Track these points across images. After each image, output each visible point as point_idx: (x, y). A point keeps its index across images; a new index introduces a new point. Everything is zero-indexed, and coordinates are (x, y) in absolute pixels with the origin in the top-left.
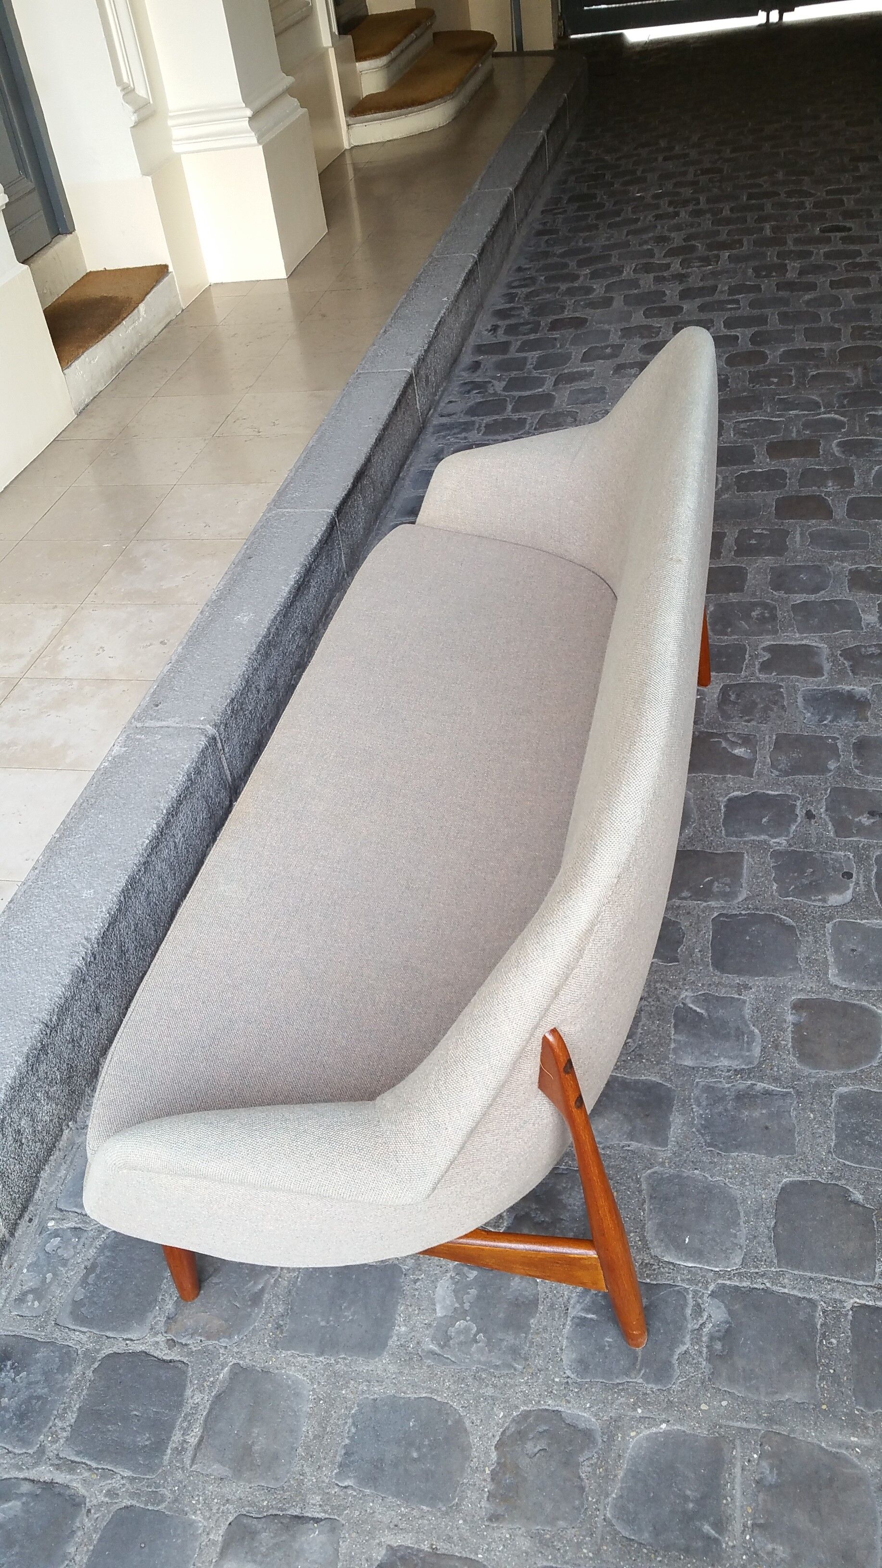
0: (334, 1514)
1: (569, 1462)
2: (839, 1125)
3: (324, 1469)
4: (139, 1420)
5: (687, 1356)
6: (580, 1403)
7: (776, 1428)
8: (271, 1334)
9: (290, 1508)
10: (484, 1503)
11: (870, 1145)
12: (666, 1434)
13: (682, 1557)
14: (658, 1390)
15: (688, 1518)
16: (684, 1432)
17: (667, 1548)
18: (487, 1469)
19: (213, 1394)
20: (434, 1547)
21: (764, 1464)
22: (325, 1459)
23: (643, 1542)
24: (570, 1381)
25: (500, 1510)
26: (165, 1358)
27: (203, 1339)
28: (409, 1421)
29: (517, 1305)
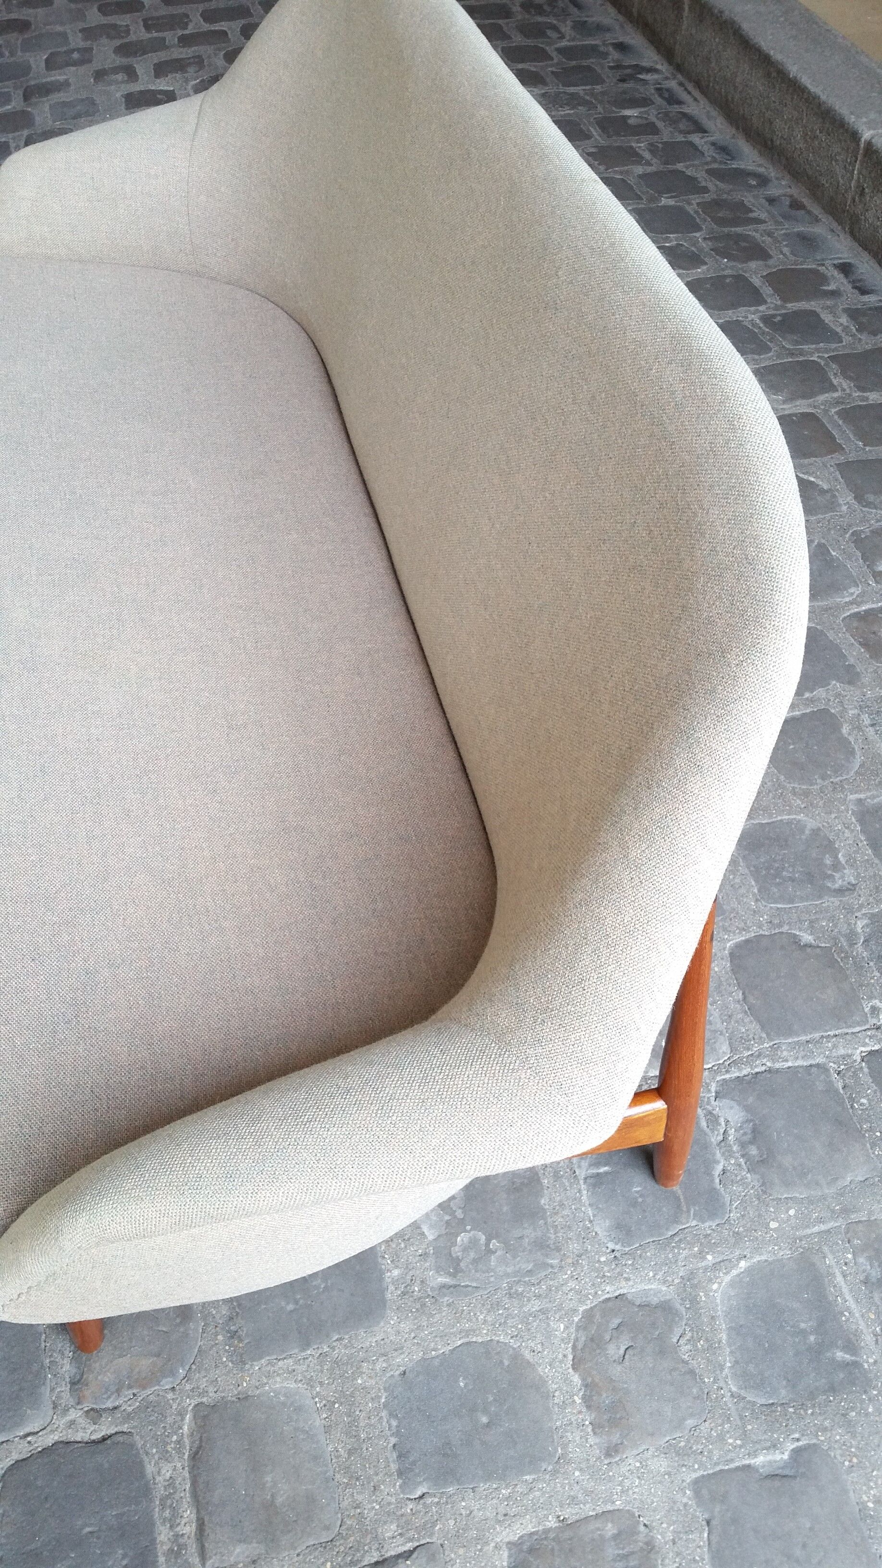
0: (423, 1539)
1: (664, 1350)
2: (752, 869)
3: (382, 1487)
4: (98, 1538)
5: (728, 1174)
6: (641, 1276)
7: (854, 1217)
8: (227, 1348)
9: (363, 1556)
10: (592, 1440)
11: (793, 880)
12: (749, 1271)
13: (831, 1398)
14: (718, 1225)
15: (817, 1352)
16: (766, 1261)
17: (812, 1396)
18: (576, 1398)
19: (186, 1457)
20: (562, 1518)
21: (861, 1260)
22: (377, 1474)
23: (784, 1402)
24: (618, 1254)
25: (616, 1438)
26: (93, 1437)
27: (135, 1391)
28: (457, 1381)
29: (517, 1190)
